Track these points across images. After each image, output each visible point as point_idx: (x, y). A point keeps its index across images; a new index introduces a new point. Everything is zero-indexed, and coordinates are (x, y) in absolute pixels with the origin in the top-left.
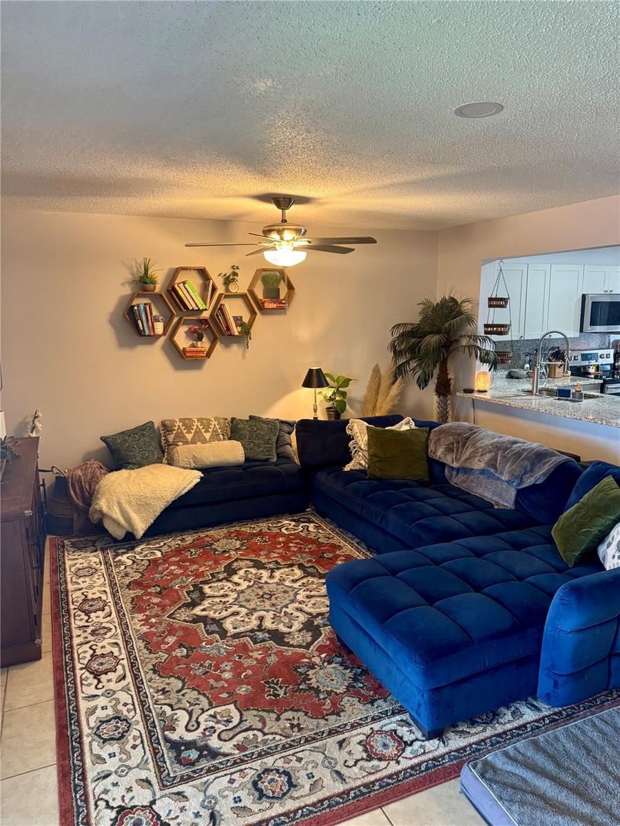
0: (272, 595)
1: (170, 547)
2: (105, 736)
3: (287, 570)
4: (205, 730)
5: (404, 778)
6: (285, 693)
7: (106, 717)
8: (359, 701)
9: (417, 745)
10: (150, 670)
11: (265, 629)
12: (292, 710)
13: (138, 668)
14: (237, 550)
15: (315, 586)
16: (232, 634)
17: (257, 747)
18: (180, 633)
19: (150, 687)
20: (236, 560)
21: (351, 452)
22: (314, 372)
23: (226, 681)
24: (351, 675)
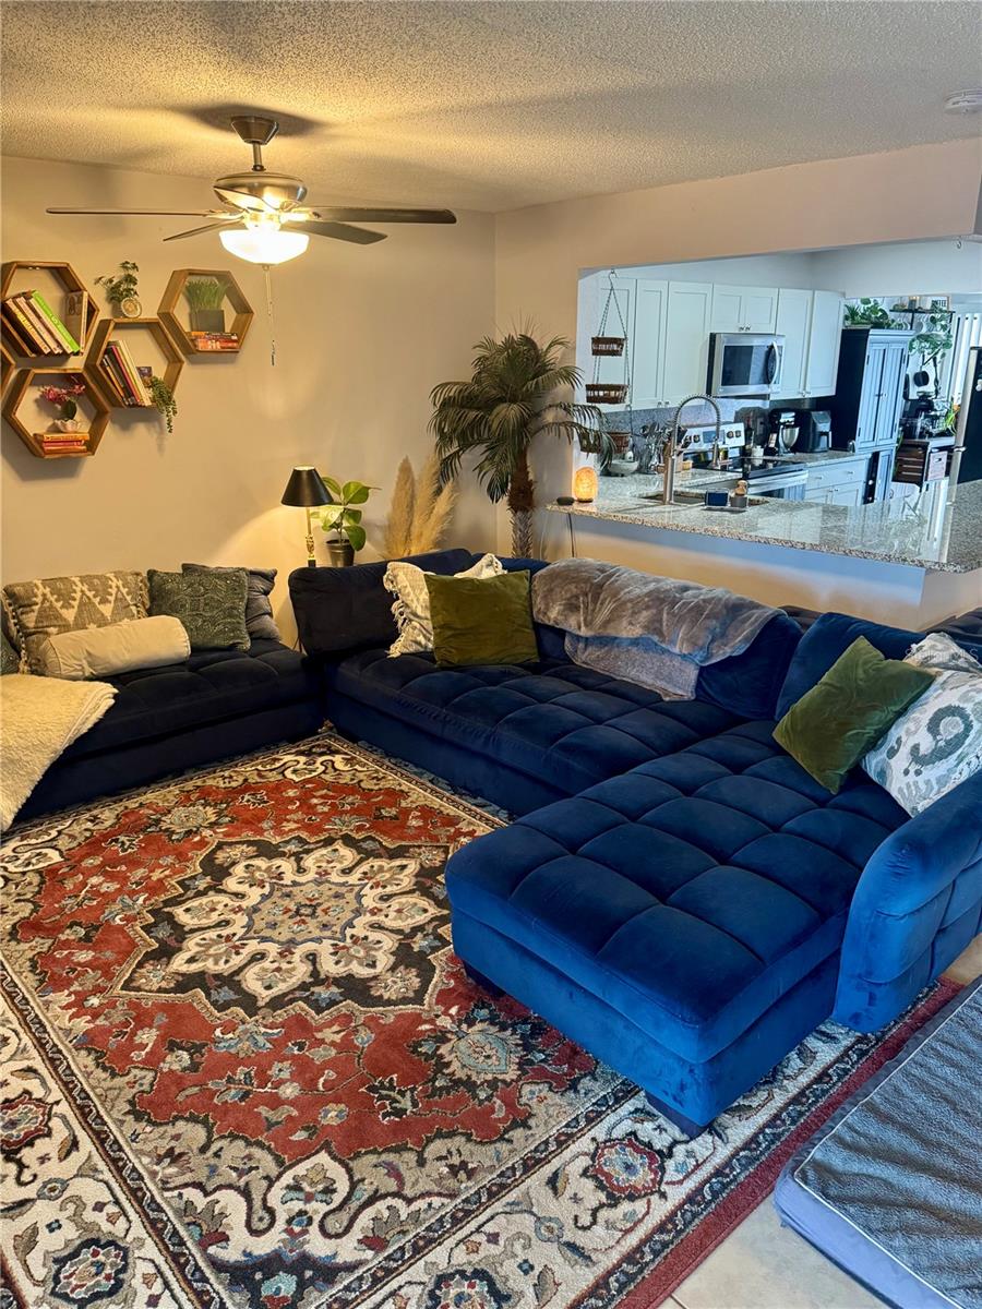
0: (314, 908)
1: (72, 837)
2: (79, 1294)
3: (324, 851)
4: (289, 1221)
5: (686, 1225)
6: (415, 1104)
7: (66, 1246)
8: (550, 1090)
9: (680, 1150)
10: (126, 1114)
11: (327, 977)
12: (440, 1135)
13: (99, 1116)
14: (212, 825)
15: (388, 875)
16: (267, 1000)
17: (404, 1233)
18: (161, 1019)
19: (139, 1153)
20: (220, 846)
21: (397, 623)
22: (305, 476)
23: (292, 1103)
24: (516, 1039)
